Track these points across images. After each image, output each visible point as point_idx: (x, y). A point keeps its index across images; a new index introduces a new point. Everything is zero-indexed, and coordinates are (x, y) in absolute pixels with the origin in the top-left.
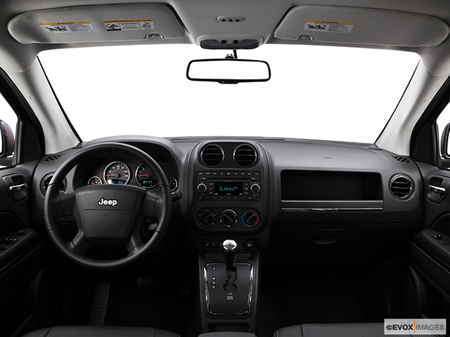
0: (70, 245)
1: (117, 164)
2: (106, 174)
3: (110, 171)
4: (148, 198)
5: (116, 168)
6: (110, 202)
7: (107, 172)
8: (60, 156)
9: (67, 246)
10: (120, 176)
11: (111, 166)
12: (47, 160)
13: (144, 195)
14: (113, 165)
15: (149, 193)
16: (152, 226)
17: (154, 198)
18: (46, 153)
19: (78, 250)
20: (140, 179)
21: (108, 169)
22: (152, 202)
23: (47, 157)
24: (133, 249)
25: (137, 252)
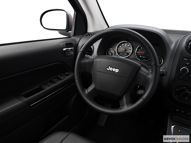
0: (85, 91)
1: (125, 42)
2: (118, 48)
3: (120, 47)
4: (141, 72)
5: (124, 45)
6: (114, 70)
7: (118, 46)
8: (94, 34)
9: (84, 91)
10: (126, 50)
11: (121, 44)
12: (87, 35)
13: (139, 69)
14: (123, 43)
15: (142, 68)
16: (140, 92)
17: (146, 73)
18: (88, 32)
19: (90, 95)
20: (138, 55)
21: (119, 45)
22: (144, 75)
23: (87, 34)
24: (123, 105)
25: (126, 108)
